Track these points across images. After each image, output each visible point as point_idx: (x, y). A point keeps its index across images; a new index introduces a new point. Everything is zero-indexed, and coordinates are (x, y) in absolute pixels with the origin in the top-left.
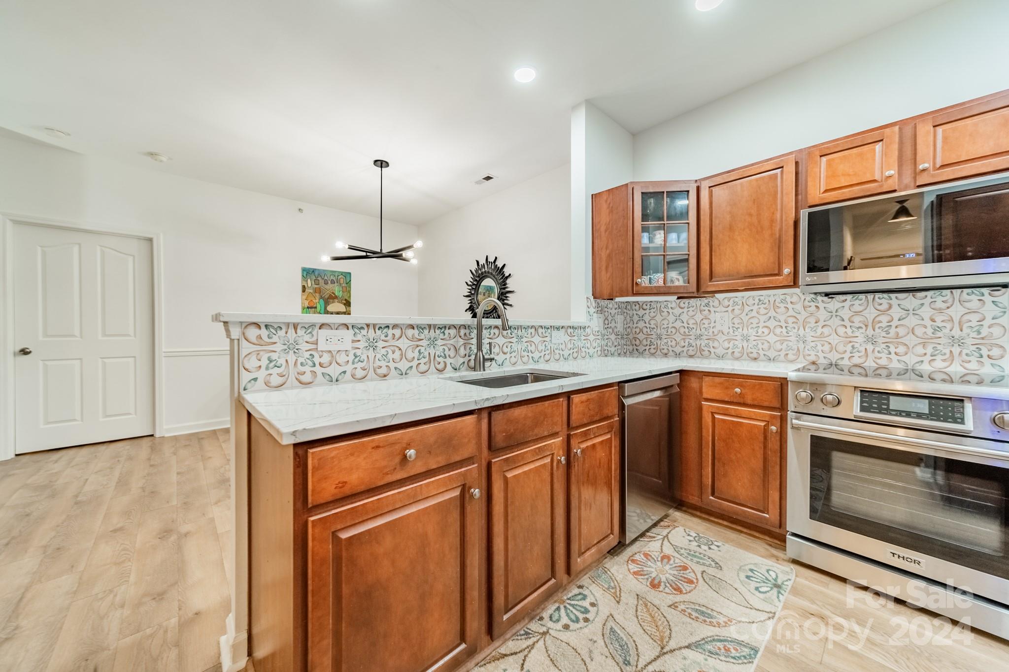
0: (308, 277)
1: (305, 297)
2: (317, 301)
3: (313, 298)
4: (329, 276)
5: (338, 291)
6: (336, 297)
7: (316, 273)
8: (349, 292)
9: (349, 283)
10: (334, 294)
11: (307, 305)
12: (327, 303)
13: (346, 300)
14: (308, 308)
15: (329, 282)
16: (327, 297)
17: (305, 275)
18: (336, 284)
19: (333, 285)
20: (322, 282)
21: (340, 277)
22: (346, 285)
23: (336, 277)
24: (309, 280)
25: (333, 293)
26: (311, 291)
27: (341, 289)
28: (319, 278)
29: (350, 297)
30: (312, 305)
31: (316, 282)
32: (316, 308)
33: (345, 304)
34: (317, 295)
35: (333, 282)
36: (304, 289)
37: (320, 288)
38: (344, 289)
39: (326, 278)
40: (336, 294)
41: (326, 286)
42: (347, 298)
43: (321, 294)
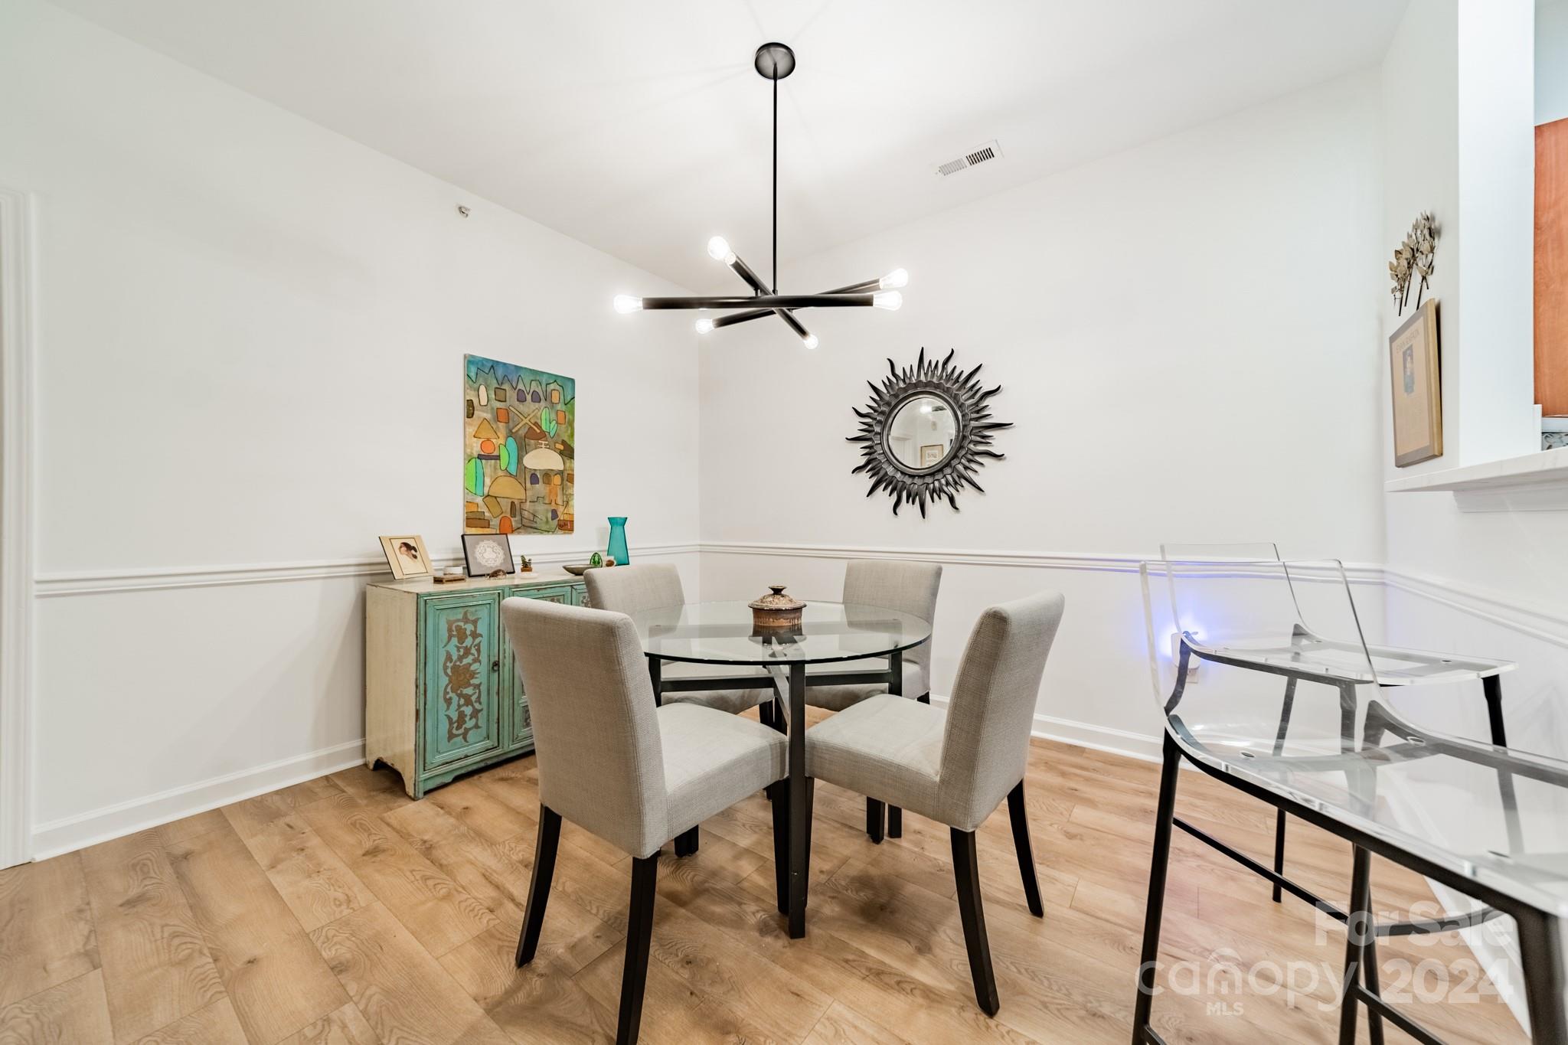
0: (481, 380)
1: (471, 430)
2: (502, 441)
3: (491, 435)
4: (527, 381)
5: (546, 420)
6: (543, 435)
7: (500, 373)
8: (571, 424)
9: (570, 402)
10: (540, 427)
11: (476, 450)
12: (522, 450)
13: (564, 443)
14: (480, 457)
15: (529, 397)
16: (522, 432)
17: (473, 375)
18: (543, 403)
19: (537, 405)
20: (511, 395)
21: (552, 386)
22: (564, 408)
23: (544, 386)
24: (482, 389)
25: (536, 424)
26: (488, 416)
27: (553, 416)
28: (506, 386)
29: (572, 435)
30: (488, 451)
31: (499, 394)
32: (498, 458)
33: (561, 453)
34: (501, 425)
35: (536, 398)
36: (470, 409)
37: (507, 411)
38: (561, 415)
39: (521, 386)
40: (544, 428)
41: (521, 407)
42: (566, 439)
43: (511, 424)
